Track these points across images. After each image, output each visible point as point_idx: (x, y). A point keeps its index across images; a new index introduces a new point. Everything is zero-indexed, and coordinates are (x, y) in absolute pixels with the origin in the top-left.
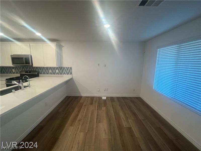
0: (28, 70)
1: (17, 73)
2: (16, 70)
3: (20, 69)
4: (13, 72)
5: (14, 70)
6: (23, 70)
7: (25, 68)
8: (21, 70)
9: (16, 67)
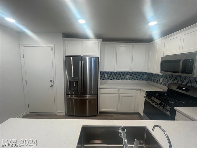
0: (184, 83)
1: (165, 84)
2: (164, 80)
3: (170, 80)
4: (160, 82)
5: (161, 80)
6: (176, 82)
7: (179, 79)
8: (171, 82)
9: (166, 76)
